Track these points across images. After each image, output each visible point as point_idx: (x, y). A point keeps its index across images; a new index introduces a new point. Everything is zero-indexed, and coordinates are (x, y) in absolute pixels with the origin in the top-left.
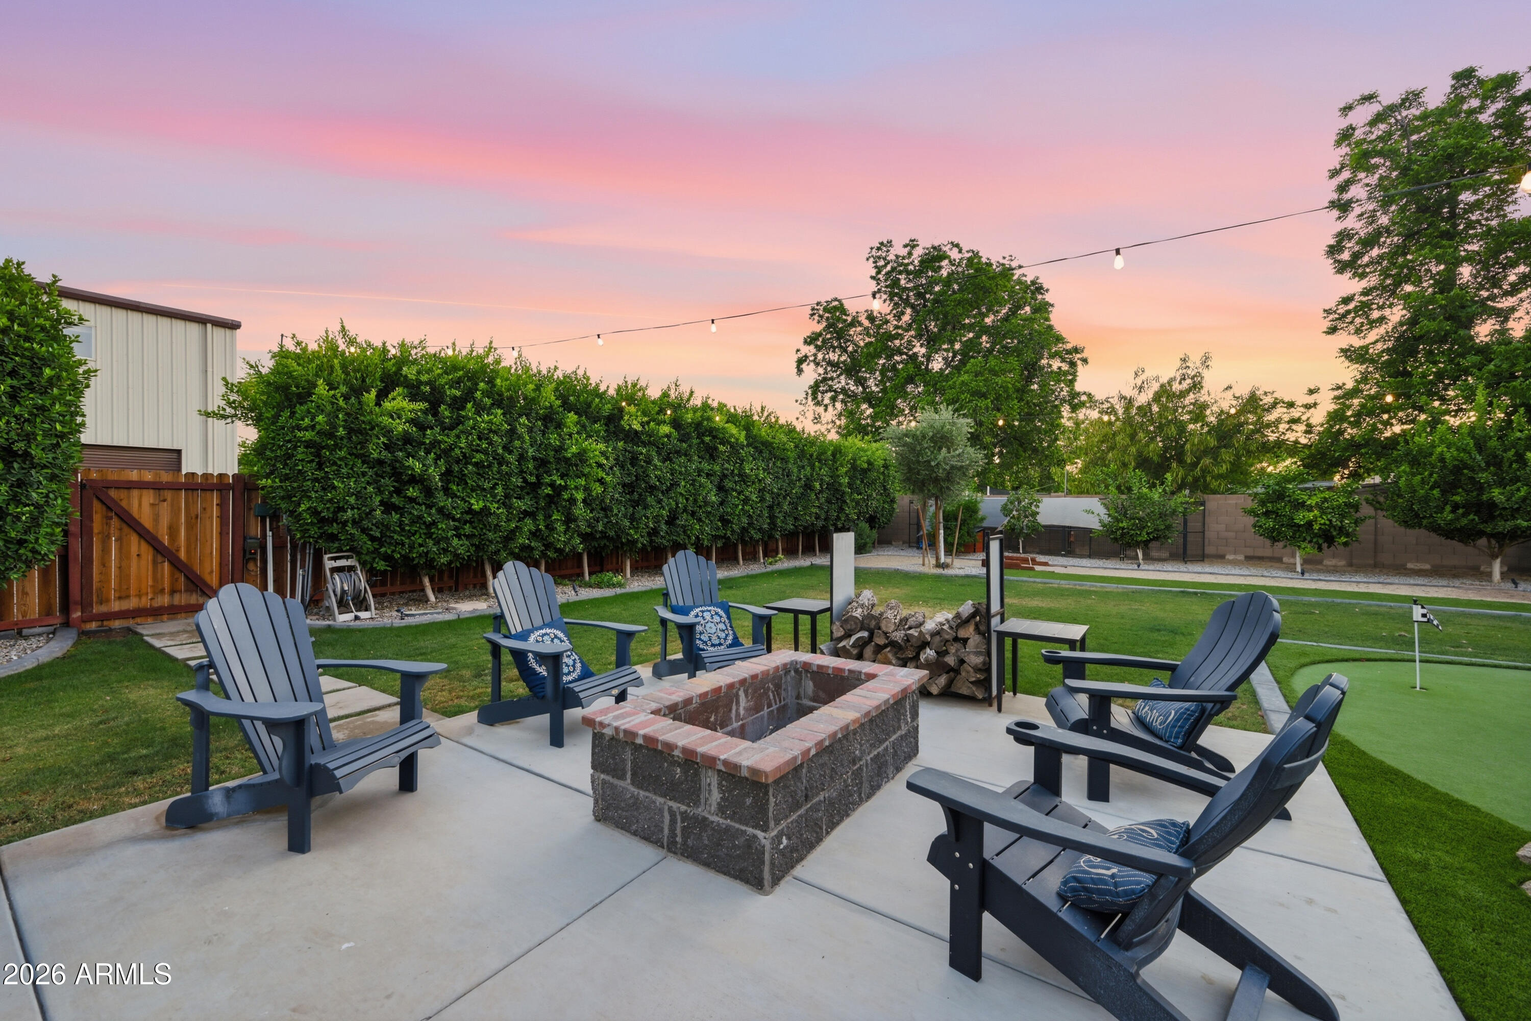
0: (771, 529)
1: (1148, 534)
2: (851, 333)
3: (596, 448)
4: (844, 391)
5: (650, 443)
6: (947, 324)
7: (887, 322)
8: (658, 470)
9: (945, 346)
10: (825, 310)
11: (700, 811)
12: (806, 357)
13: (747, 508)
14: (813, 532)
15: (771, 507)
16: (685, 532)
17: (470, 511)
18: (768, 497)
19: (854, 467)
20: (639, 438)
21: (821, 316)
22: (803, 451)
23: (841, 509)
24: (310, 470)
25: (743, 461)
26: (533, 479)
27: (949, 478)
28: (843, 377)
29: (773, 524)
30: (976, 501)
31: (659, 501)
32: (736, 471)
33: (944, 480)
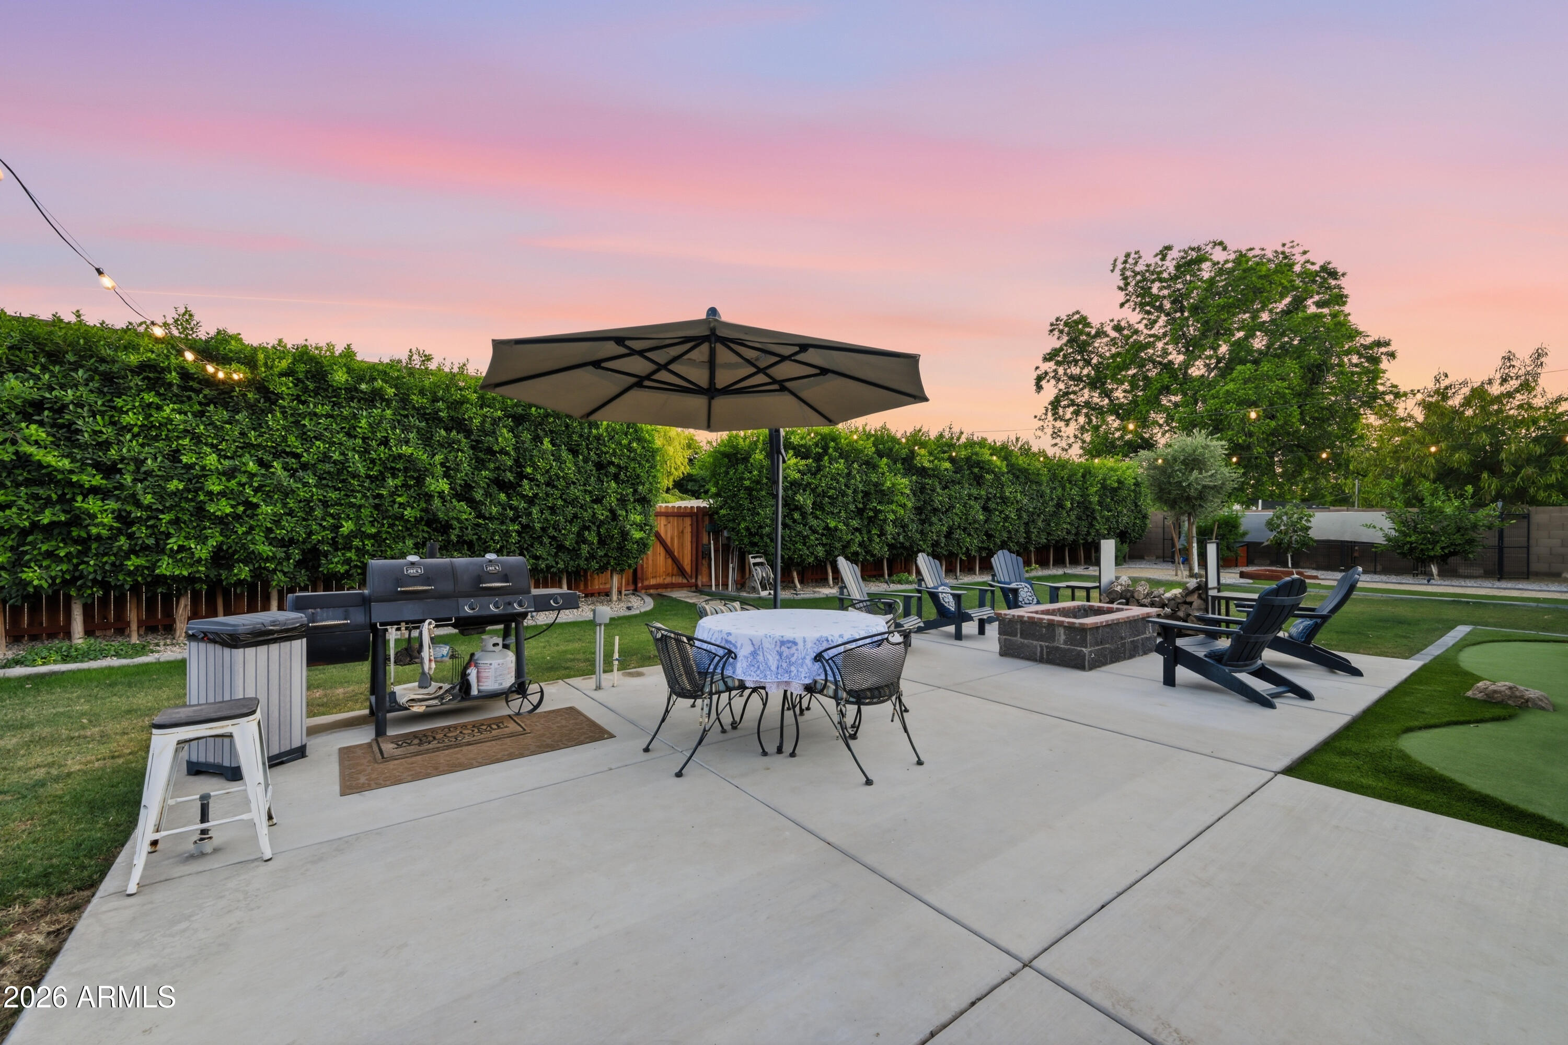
0: (1027, 542)
1: (1442, 548)
2: (1096, 345)
3: (904, 483)
4: (1087, 404)
5: (934, 476)
6: (1209, 330)
7: (1136, 332)
8: (940, 497)
9: (1208, 353)
10: (1066, 324)
11: (1056, 644)
12: (1046, 373)
13: (1007, 524)
14: (1064, 546)
15: (1026, 524)
16: (958, 544)
17: (827, 528)
18: (1025, 516)
19: (1104, 487)
20: (926, 472)
21: (1061, 332)
22: (1054, 474)
23: (1091, 525)
24: (746, 503)
25: (1003, 486)
26: (861, 506)
27: (1201, 496)
28: (1086, 391)
29: (1028, 538)
30: (1237, 516)
31: (940, 520)
32: (998, 495)
33: (1196, 499)
